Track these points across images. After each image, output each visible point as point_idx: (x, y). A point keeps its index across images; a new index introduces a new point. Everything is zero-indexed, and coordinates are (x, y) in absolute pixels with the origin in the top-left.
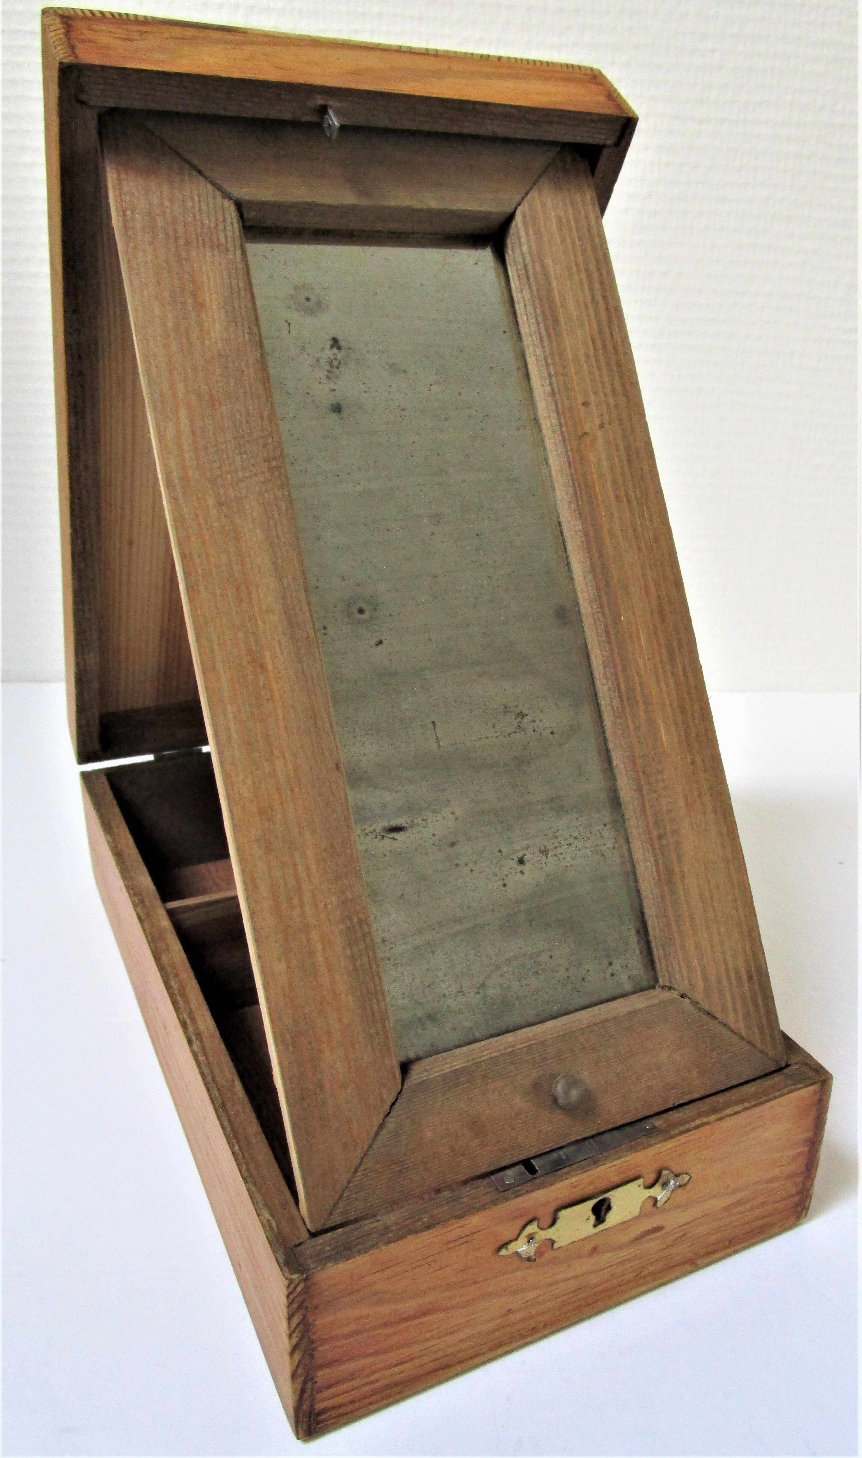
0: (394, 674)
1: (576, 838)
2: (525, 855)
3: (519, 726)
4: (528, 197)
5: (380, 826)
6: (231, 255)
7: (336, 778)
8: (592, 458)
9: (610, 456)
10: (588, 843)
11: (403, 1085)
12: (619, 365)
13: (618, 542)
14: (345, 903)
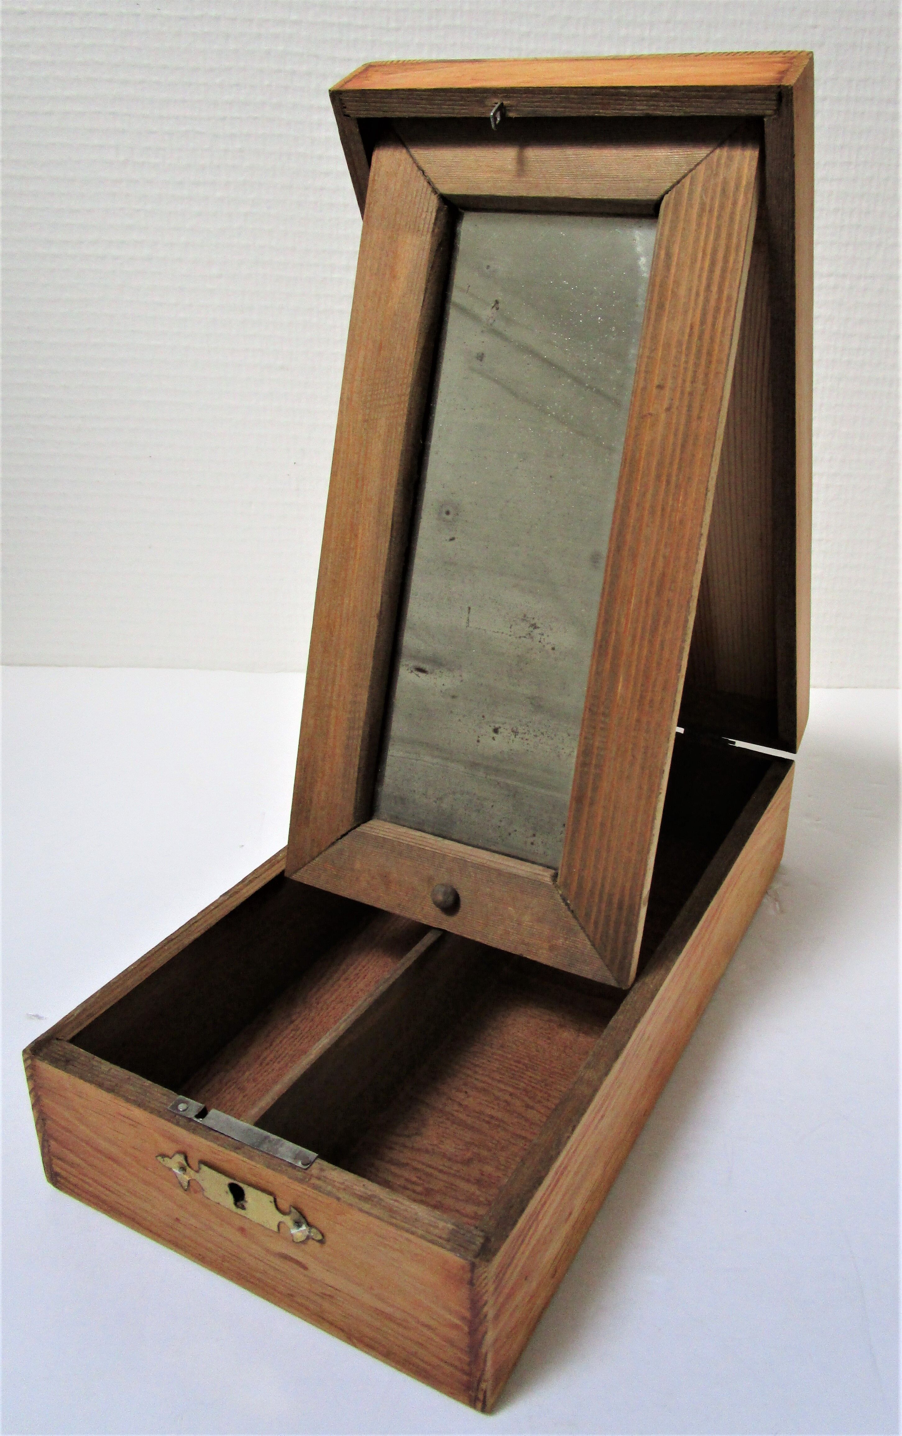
0: (454, 564)
1: (542, 734)
2: (500, 727)
3: (530, 634)
4: (679, 185)
5: (412, 663)
6: (424, 238)
7: (374, 623)
8: (647, 438)
9: (665, 438)
10: (550, 742)
11: (355, 828)
12: (710, 354)
13: (642, 516)
14: (355, 702)
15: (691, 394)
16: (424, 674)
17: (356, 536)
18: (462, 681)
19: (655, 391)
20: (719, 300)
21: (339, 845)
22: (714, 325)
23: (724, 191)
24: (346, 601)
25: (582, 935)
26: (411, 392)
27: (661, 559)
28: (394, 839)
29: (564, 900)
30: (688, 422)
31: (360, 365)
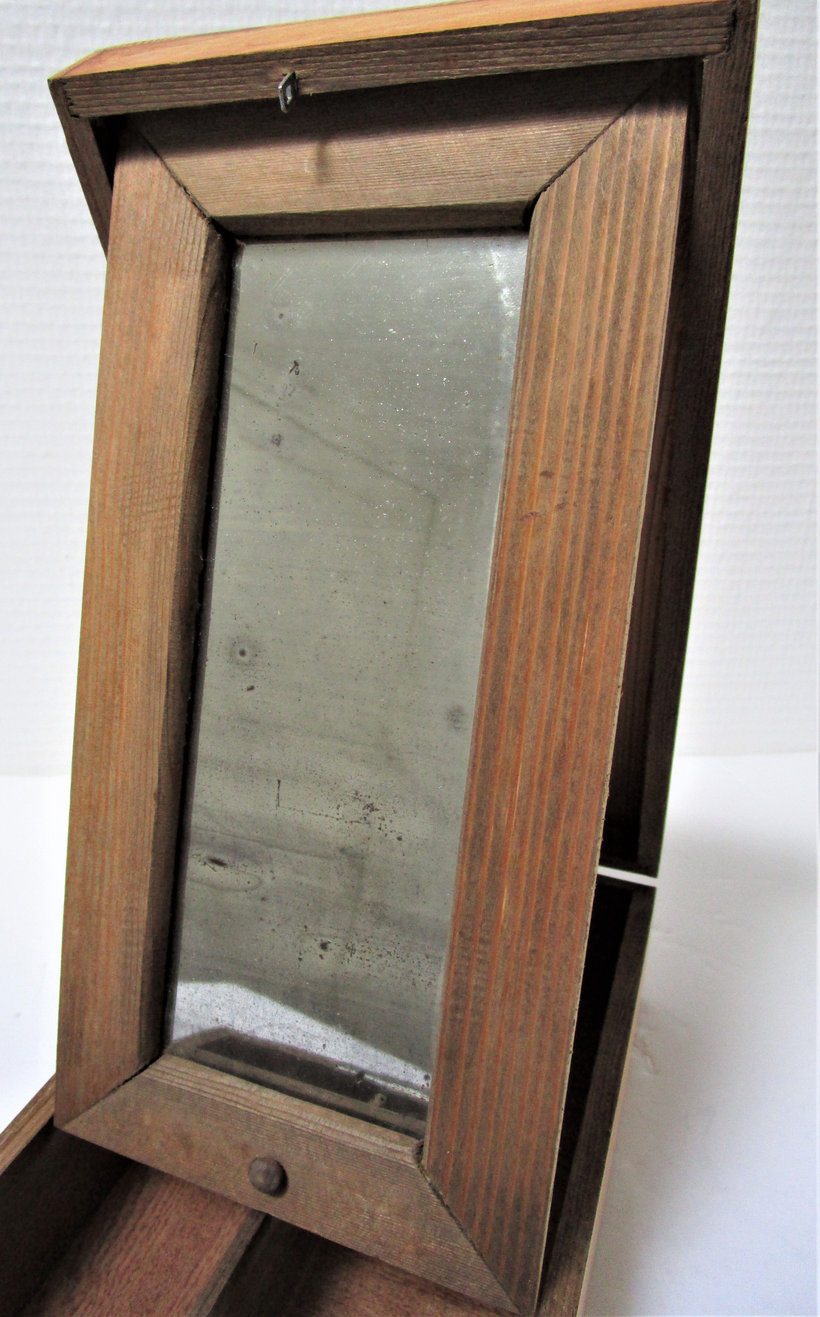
0: (255, 722)
1: (390, 953)
2: (330, 942)
3: (365, 818)
4: (562, 176)
5: (205, 853)
6: (190, 280)
7: (151, 805)
8: (530, 547)
9: (559, 548)
10: (402, 965)
11: (141, 1071)
12: (622, 422)
13: (528, 661)
14: (132, 909)
15: (595, 482)
16: (222, 868)
17: (121, 687)
18: (274, 878)
19: (539, 480)
20: (634, 341)
21: (121, 1093)
22: (626, 379)
23: (633, 180)
24: (112, 775)
25: (462, 1239)
26: (185, 491)
27: (559, 723)
28: (193, 1091)
29: (435, 1191)
30: (593, 524)
31: (114, 458)
